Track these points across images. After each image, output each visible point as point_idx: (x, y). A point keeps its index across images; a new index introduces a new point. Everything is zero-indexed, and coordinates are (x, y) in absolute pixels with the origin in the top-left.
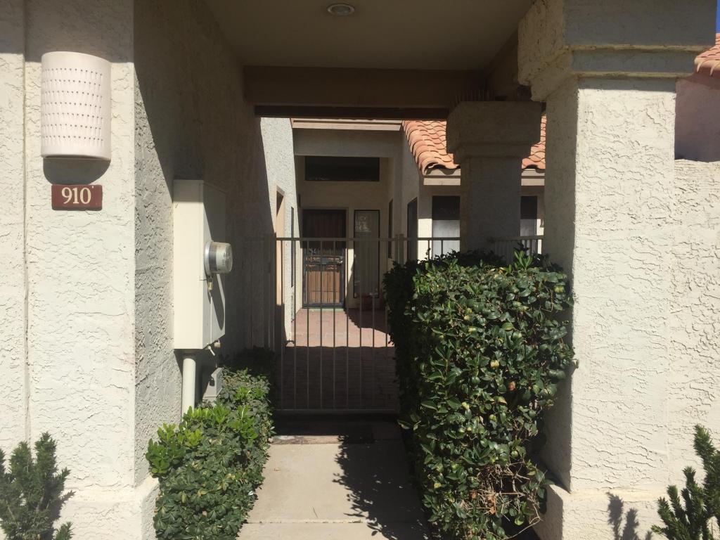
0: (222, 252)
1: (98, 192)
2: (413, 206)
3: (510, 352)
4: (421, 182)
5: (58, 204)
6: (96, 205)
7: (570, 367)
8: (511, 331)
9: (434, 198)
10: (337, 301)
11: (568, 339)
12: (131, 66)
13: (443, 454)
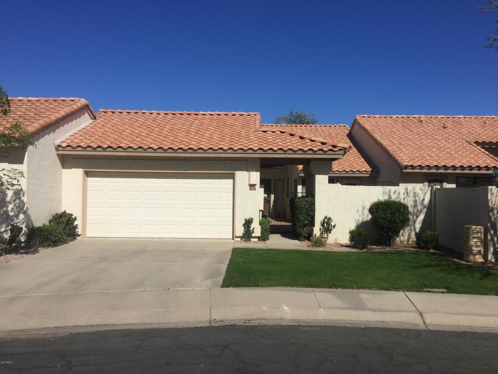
0: (266, 196)
1: (255, 188)
2: (296, 181)
3: (307, 209)
4: (298, 174)
5: (250, 189)
6: (255, 190)
7: (315, 211)
8: (307, 206)
9: (302, 179)
10: (267, 214)
11: (315, 207)
12: (259, 173)
13: (298, 222)
